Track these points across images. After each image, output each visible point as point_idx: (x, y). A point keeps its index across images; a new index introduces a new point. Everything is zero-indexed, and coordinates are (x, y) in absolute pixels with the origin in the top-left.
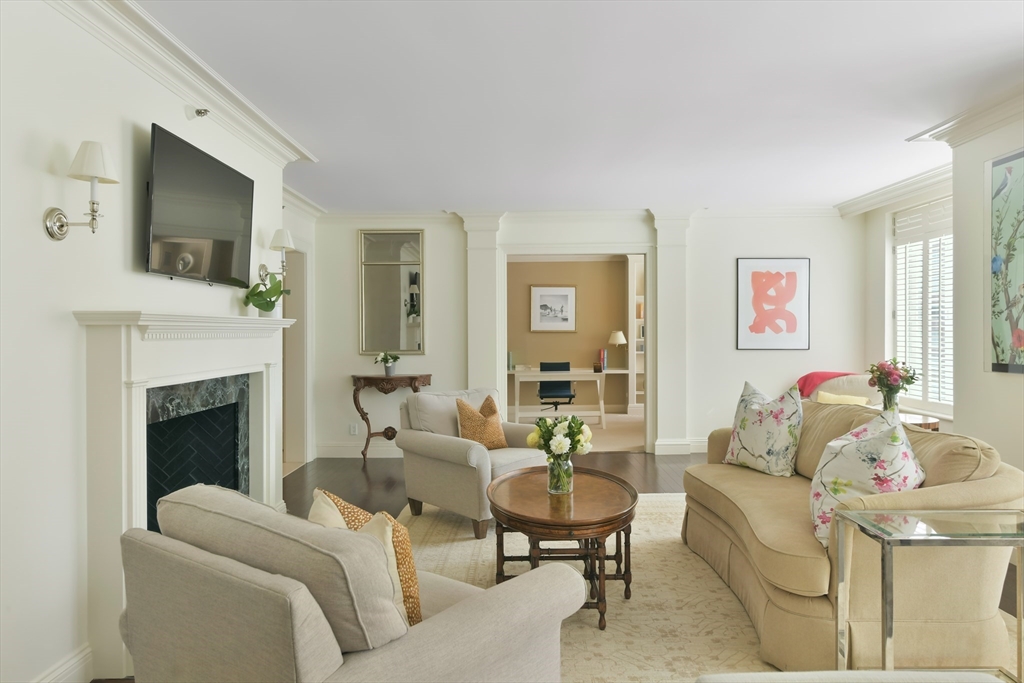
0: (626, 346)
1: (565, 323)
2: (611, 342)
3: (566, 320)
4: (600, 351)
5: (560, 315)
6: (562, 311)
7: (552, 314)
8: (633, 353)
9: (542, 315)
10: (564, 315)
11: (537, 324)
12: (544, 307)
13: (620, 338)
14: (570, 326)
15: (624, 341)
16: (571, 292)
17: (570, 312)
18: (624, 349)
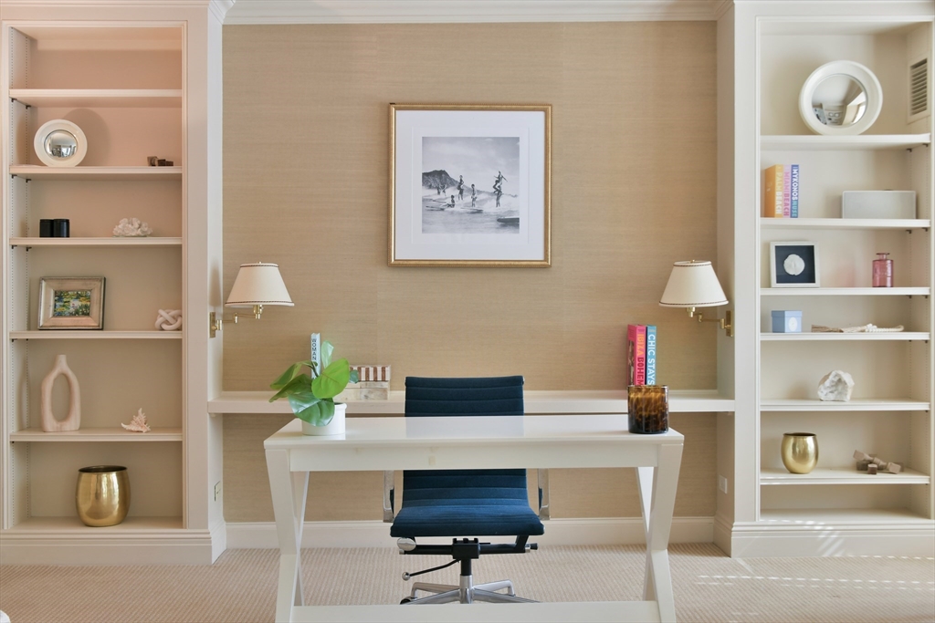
0: (728, 314)
1: (507, 235)
2: (669, 298)
3: (510, 223)
4: (631, 333)
5: (490, 207)
6: (498, 193)
7: (463, 203)
8: (748, 335)
9: (430, 208)
10: (506, 206)
11: (411, 241)
12: (436, 179)
13: (702, 286)
14: (526, 245)
15: (715, 297)
16: (528, 127)
17: (527, 198)
18: (717, 322)
